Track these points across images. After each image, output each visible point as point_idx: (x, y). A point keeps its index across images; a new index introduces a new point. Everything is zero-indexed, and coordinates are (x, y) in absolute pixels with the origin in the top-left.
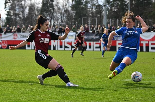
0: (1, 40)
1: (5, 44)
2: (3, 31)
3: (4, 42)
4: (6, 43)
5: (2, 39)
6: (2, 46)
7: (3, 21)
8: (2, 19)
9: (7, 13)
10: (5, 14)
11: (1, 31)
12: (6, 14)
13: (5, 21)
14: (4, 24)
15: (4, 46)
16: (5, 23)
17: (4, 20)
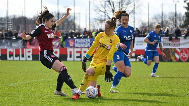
0: (179, 49)
1: (185, 54)
2: (182, 34)
3: (184, 50)
4: (186, 52)
5: (181, 47)
6: (181, 57)
7: (181, 18)
8: (180, 15)
9: (187, 6)
10: (184, 7)
11: (180, 34)
12: (186, 8)
13: (185, 19)
14: (183, 23)
15: (184, 57)
16: (185, 22)
17: (183, 17)
